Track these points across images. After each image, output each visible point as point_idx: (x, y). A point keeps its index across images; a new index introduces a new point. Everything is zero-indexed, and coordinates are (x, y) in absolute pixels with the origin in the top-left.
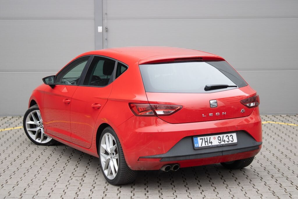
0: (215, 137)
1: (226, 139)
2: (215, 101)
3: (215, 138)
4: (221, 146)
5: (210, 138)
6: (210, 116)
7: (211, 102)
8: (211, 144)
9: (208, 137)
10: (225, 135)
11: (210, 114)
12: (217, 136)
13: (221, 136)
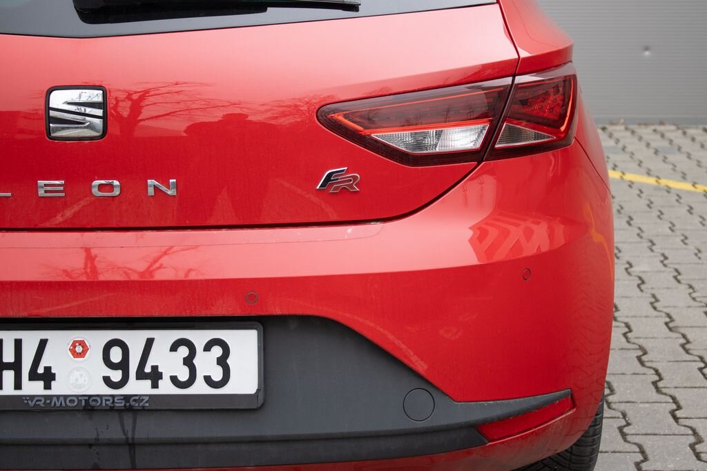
0: (82, 343)
1: (169, 363)
2: (96, 96)
3: (79, 349)
4: (120, 404)
5: (43, 344)
6: (41, 193)
7: (59, 99)
8: (41, 384)
9: (31, 339)
10: (165, 337)
11: (41, 183)
12: (97, 339)
13: (135, 340)
